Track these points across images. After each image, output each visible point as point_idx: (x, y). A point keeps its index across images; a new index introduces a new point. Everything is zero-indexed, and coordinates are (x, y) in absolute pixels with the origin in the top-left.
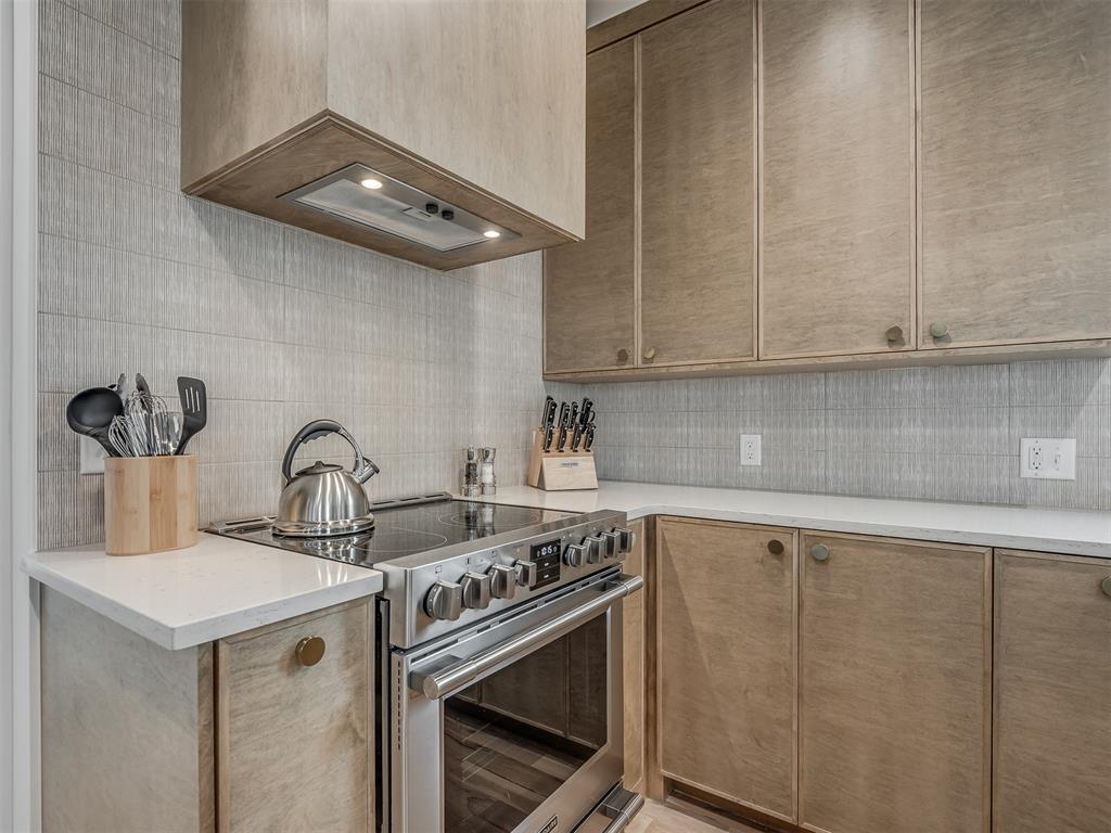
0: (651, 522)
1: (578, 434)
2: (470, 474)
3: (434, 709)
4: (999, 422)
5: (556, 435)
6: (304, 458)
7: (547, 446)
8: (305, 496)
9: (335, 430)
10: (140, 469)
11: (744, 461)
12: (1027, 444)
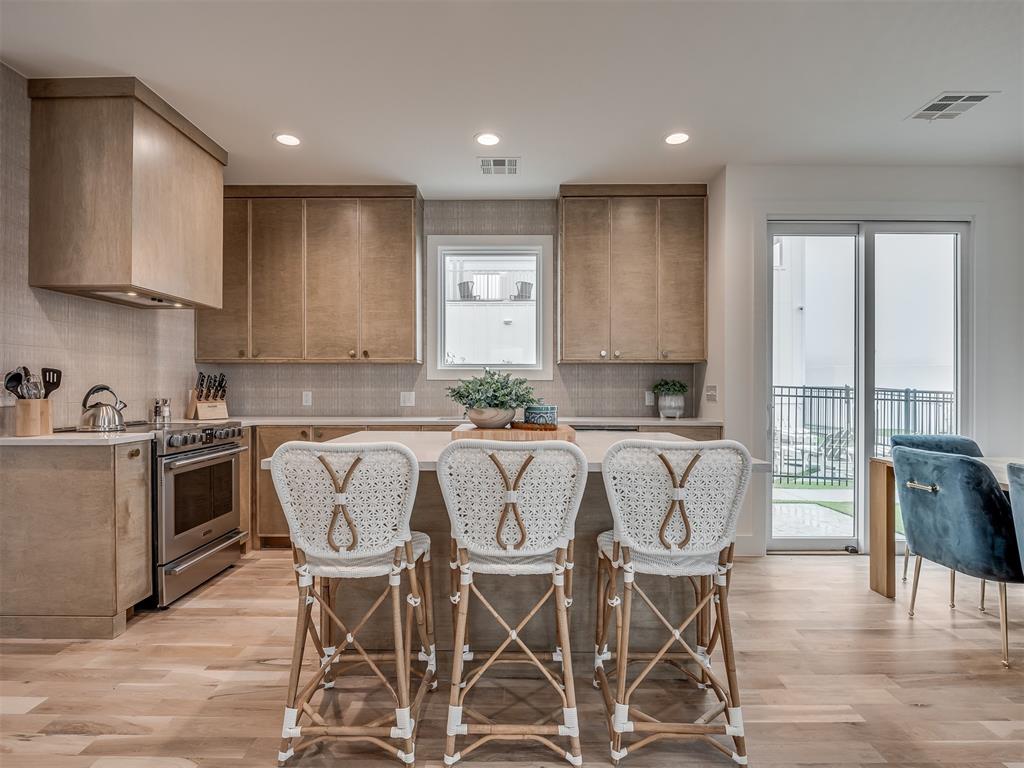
0: (254, 428)
1: (217, 391)
2: (157, 411)
3: (171, 475)
4: (395, 386)
5: (205, 392)
6: (92, 401)
7: (199, 398)
8: (95, 417)
9: (107, 389)
10: (36, 405)
11: (304, 404)
12: (402, 394)
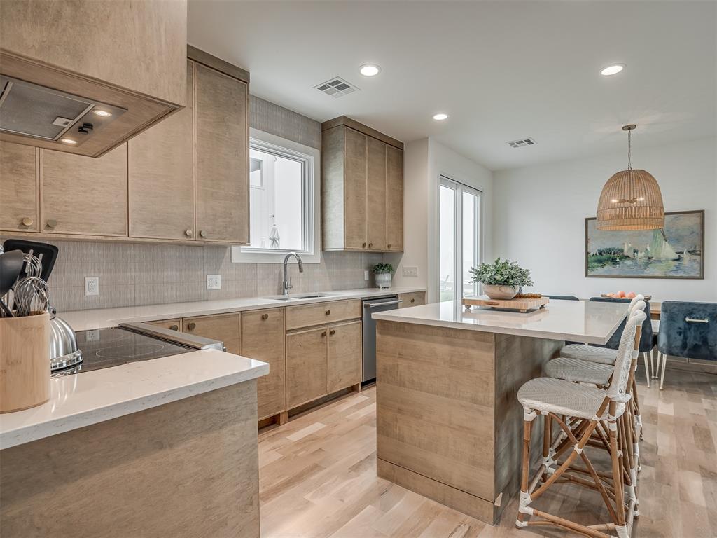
4: (200, 269)
11: (88, 293)
12: (209, 277)
